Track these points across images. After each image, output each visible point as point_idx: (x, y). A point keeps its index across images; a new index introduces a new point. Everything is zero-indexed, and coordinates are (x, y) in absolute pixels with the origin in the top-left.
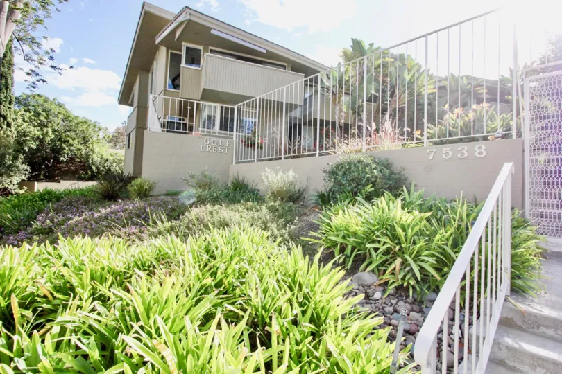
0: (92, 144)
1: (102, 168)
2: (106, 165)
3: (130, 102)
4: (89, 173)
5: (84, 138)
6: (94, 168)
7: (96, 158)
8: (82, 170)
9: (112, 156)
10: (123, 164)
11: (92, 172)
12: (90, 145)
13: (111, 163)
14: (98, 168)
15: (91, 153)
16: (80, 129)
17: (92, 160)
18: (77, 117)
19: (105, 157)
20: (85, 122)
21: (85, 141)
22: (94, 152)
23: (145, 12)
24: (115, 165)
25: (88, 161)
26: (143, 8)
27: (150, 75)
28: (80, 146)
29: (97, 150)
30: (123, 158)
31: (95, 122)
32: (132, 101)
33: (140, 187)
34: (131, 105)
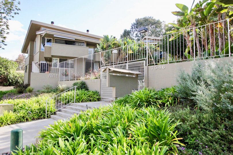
0: (10, 69)
1: (14, 80)
2: (16, 79)
3: (26, 52)
4: (8, 83)
5: (6, 67)
6: (10, 80)
7: (11, 76)
8: (5, 81)
9: (18, 74)
10: (23, 78)
11: (10, 82)
12: (9, 70)
13: (18, 78)
14: (12, 80)
15: (9, 74)
16: (4, 64)
17: (9, 77)
18: (3, 58)
19: (15, 75)
20: (7, 61)
21: (6, 68)
22: (10, 73)
23: (32, 24)
24: (20, 78)
25: (8, 77)
26: (31, 22)
27: (35, 43)
28: (4, 71)
29: (11, 72)
30: (23, 75)
31: (11, 60)
32: (27, 52)
33: (30, 89)
34: (27, 53)
